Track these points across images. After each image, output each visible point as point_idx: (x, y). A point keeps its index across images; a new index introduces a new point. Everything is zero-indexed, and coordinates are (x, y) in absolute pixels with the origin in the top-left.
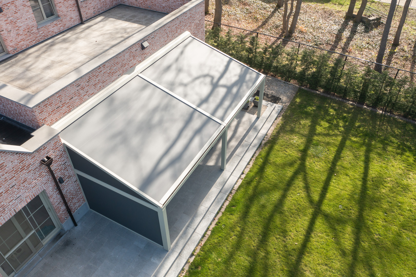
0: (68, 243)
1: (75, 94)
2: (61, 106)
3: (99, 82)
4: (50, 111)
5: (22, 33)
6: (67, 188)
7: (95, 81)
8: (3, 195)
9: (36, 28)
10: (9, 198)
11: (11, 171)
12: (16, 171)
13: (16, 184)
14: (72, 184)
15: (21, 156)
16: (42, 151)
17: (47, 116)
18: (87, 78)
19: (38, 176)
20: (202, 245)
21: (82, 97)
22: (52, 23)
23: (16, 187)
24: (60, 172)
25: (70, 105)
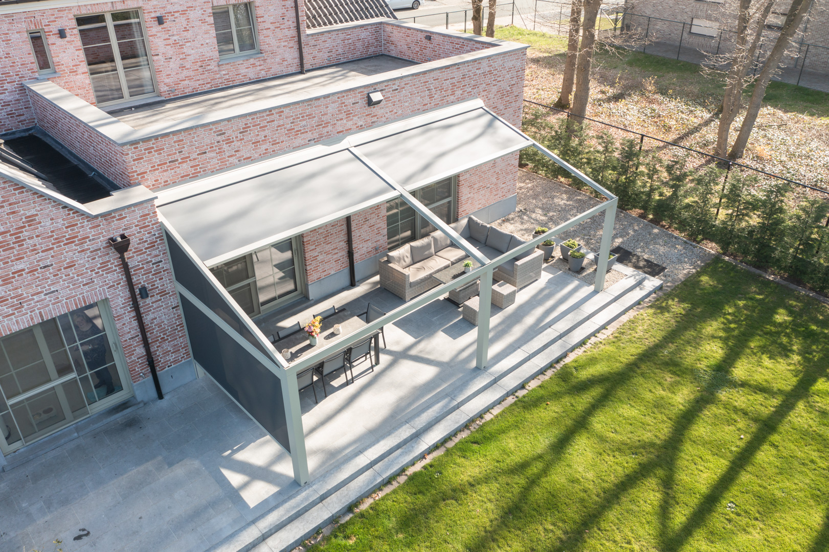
0: (132, 423)
1: (213, 147)
2: (180, 161)
3: (265, 140)
4: (155, 162)
5: (188, 67)
6: (155, 315)
7: (258, 135)
8: (24, 275)
9: (215, 64)
10: (34, 286)
11: (48, 237)
12: (56, 239)
13: (52, 265)
14: (165, 310)
15: (72, 215)
16: (115, 222)
17: (148, 171)
18: (241, 125)
19: (99, 266)
20: (377, 498)
21: (224, 158)
22: (247, 60)
23: (51, 271)
24: (144, 277)
25: (198, 165)
